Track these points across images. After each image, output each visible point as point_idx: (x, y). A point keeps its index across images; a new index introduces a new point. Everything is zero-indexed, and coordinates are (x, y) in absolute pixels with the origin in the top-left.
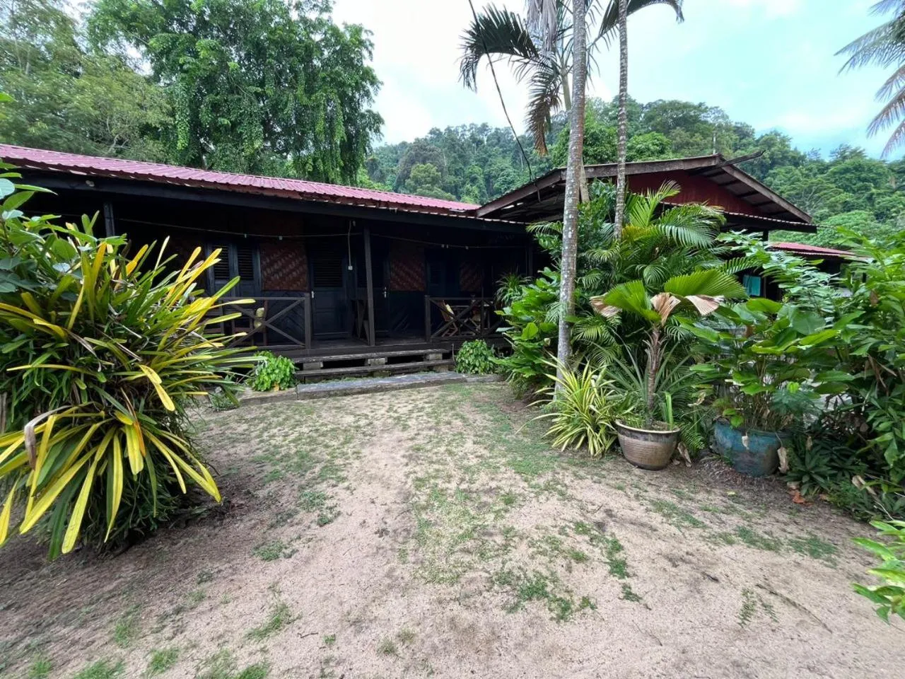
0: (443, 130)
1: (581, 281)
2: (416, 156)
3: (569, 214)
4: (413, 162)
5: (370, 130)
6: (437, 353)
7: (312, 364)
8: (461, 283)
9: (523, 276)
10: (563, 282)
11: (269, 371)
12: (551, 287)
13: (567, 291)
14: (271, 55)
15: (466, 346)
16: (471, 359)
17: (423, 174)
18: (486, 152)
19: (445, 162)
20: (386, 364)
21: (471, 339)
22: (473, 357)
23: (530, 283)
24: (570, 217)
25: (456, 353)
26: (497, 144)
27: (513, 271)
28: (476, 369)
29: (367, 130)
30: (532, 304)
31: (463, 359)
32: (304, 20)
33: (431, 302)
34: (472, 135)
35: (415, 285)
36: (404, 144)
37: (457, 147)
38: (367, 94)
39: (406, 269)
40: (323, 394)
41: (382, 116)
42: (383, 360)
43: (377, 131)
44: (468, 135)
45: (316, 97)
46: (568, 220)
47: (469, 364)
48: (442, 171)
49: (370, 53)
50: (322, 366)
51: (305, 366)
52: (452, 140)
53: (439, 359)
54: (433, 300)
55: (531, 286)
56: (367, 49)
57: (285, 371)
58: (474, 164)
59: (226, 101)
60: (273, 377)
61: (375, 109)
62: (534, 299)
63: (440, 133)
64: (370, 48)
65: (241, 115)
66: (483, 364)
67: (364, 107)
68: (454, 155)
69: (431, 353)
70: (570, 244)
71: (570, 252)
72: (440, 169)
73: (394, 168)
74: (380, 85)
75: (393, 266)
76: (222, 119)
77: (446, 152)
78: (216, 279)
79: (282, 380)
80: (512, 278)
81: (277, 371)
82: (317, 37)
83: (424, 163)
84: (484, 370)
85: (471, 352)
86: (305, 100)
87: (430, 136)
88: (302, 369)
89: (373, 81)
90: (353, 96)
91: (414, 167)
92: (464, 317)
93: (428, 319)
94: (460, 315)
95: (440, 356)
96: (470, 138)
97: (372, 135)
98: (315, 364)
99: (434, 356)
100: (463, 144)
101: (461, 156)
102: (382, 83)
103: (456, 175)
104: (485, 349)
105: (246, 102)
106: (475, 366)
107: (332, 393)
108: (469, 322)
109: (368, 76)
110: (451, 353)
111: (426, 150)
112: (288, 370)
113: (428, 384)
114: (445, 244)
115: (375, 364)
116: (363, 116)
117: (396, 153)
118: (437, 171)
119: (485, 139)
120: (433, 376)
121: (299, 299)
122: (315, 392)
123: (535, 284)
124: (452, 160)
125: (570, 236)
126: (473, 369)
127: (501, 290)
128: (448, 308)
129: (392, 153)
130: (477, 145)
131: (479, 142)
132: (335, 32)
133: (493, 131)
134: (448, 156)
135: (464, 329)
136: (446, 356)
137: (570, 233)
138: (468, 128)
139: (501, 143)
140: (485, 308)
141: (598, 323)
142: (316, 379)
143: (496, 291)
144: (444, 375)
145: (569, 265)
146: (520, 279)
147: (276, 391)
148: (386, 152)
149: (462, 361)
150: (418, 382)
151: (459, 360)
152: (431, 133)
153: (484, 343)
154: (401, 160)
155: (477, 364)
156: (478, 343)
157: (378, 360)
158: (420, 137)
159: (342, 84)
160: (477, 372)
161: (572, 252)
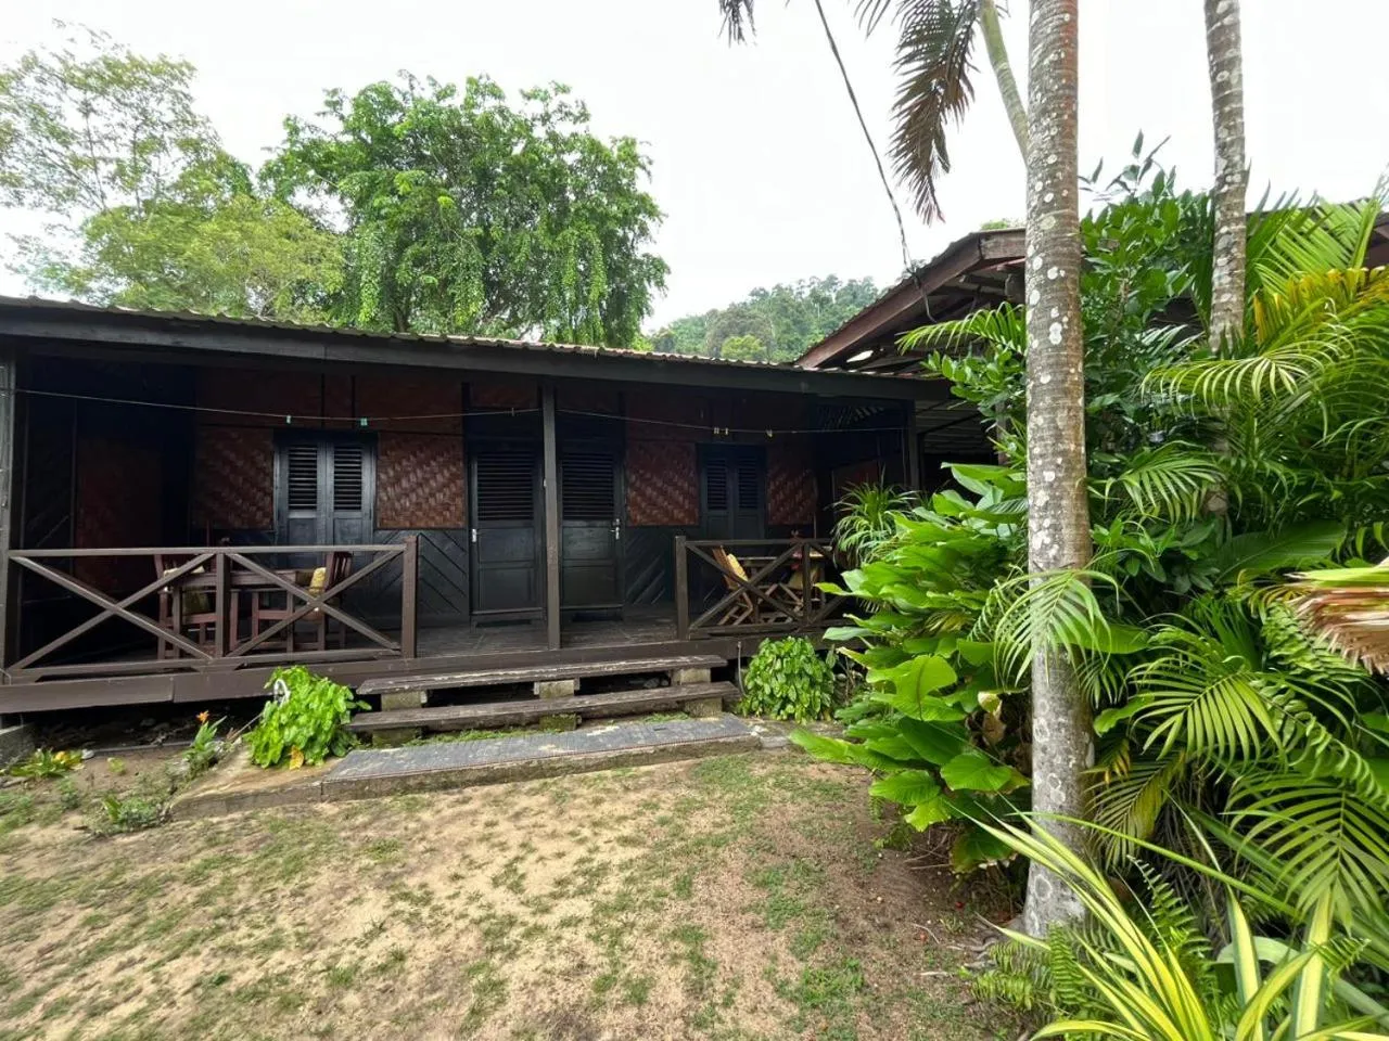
0: (769, 289)
1: (1119, 489)
2: (730, 326)
3: (1045, 268)
4: (726, 335)
5: (649, 281)
6: (699, 667)
7: (400, 697)
8: (770, 507)
9: (898, 491)
10: (1038, 497)
11: (284, 718)
12: (982, 515)
13: (1056, 528)
14: (500, 185)
15: (767, 651)
16: (777, 684)
17: (739, 351)
18: (834, 314)
19: (774, 332)
20: (577, 693)
21: (777, 635)
22: (781, 678)
23: (913, 504)
24: (1052, 274)
25: (746, 662)
26: (851, 302)
27: (874, 480)
28: (790, 708)
29: (646, 283)
30: (925, 567)
31: (759, 682)
32: (553, 137)
33: (688, 550)
34: (813, 291)
35: (678, 514)
36: (713, 313)
37: (791, 310)
38: (644, 231)
39: (660, 484)
40: (387, 786)
41: (667, 261)
42: (570, 685)
43: (660, 284)
44: (807, 293)
45: (564, 237)
46: (1045, 286)
47: (772, 695)
48: (768, 344)
49: (649, 173)
50: (424, 699)
51: (385, 700)
52: (784, 300)
53: (701, 682)
54: (692, 546)
55: (918, 511)
56: (644, 168)
57: (322, 717)
58: (817, 332)
59: (434, 252)
60: (290, 733)
61: (655, 252)
62: (930, 552)
63: (766, 294)
64: (648, 167)
65: (455, 269)
66: (805, 697)
67: (642, 249)
68: (786, 321)
69: (686, 667)
70: (1057, 366)
71: (1060, 389)
72: (766, 342)
73: (699, 346)
74: (663, 218)
75: (633, 478)
76: (426, 277)
77: (774, 319)
78: (291, 508)
79: (312, 740)
80: (870, 493)
81: (302, 720)
82: (571, 158)
83: (741, 334)
84: (809, 712)
85: (778, 665)
86: (546, 243)
87: (750, 298)
88: (377, 707)
89: (652, 212)
90: (625, 238)
91: (727, 340)
92: (766, 580)
93: (682, 587)
94: (757, 576)
95: (706, 673)
96: (811, 296)
97: (652, 289)
98: (407, 696)
99: (691, 674)
100: (800, 305)
101: (796, 322)
102: (667, 216)
103: (790, 348)
104: (809, 660)
105: (461, 251)
106: (786, 700)
107: (411, 782)
108: (779, 591)
109: (646, 206)
110: (733, 664)
111: (743, 317)
112: (329, 716)
113: (662, 755)
114: (722, 427)
115: (549, 695)
116: (638, 263)
117: (703, 325)
118: (761, 344)
119: (834, 296)
120: (680, 728)
121: (393, 548)
122: (368, 782)
123: (931, 508)
124: (784, 328)
125: (1056, 337)
126: (783, 707)
127: (845, 521)
128: (732, 561)
129: (696, 325)
130: (821, 305)
131: (824, 301)
132: (594, 147)
133: (845, 284)
134: (777, 324)
135: (766, 608)
136: (719, 675)
137: (1056, 329)
138: (808, 283)
139: (859, 300)
140: (814, 560)
141: (1234, 666)
142: (399, 736)
143: (833, 524)
144: (712, 723)
145: (1058, 437)
146: (891, 496)
147: (295, 768)
148: (688, 325)
149: (757, 688)
150: (635, 751)
151: (750, 686)
152: (752, 294)
153: (809, 646)
154: (708, 333)
155: (792, 696)
156: (791, 644)
157: (557, 684)
158: (736, 303)
159: (604, 218)
160: (791, 716)
161: (1066, 392)
